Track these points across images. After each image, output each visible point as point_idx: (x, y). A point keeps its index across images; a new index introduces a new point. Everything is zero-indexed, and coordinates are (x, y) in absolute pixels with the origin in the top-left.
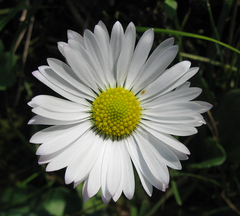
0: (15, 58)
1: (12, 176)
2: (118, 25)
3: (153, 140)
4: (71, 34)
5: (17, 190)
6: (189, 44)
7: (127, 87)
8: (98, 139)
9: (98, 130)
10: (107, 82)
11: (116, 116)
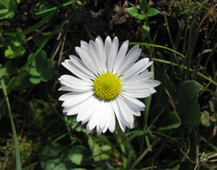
0: (54, 62)
1: (49, 138)
2: (108, 38)
3: (127, 102)
4: (83, 43)
5: (52, 147)
6: (159, 53)
7: (114, 73)
8: (97, 101)
9: (96, 96)
10: (103, 70)
11: (106, 88)
